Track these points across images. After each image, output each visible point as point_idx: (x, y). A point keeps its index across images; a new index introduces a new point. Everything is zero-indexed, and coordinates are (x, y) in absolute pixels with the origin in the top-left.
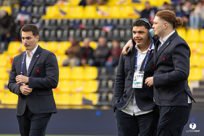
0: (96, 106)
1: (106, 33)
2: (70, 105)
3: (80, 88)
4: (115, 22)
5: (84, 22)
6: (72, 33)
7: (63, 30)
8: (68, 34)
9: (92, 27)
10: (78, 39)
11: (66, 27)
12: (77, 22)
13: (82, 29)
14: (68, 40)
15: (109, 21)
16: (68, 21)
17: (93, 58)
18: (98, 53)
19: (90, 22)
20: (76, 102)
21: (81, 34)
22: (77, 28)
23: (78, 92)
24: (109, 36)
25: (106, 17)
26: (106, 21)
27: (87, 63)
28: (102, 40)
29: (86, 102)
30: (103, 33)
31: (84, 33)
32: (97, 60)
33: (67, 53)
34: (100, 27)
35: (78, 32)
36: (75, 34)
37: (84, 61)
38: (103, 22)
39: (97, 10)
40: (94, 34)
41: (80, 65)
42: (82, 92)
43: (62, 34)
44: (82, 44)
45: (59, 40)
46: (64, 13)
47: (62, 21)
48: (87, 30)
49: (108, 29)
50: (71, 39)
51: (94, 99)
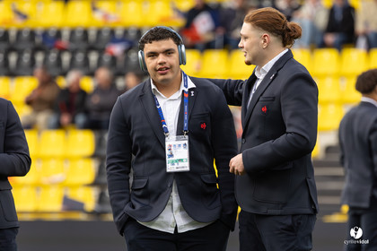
0: (93, 213)
1: (114, 59)
2: (36, 212)
3: (58, 177)
4: (132, 35)
5: (66, 34)
6: (40, 57)
7: (20, 53)
8: (33, 62)
9: (83, 46)
10: (54, 71)
11: (27, 47)
12: (52, 34)
13: (62, 50)
14: (32, 75)
15: (119, 33)
16: (32, 34)
17: (86, 112)
18: (95, 100)
19: (79, 35)
20: (50, 204)
21: (59, 60)
22: (51, 49)
23: (54, 184)
24: (120, 63)
25: (112, 23)
26: (112, 32)
27: (73, 122)
28: (103, 74)
29: (71, 205)
30: (106, 58)
31: (66, 58)
32: (94, 115)
33: (29, 102)
34: (100, 45)
35: (53, 56)
36: (46, 60)
37: (65, 119)
38: (105, 35)
39: (94, 9)
40: (86, 61)
41: (59, 126)
42: (63, 185)
43: (19, 60)
44: (63, 83)
45: (12, 74)
46: (24, 16)
47: (19, 33)
48: (74, 53)
49: (117, 49)
50: (38, 71)
51: (89, 198)
